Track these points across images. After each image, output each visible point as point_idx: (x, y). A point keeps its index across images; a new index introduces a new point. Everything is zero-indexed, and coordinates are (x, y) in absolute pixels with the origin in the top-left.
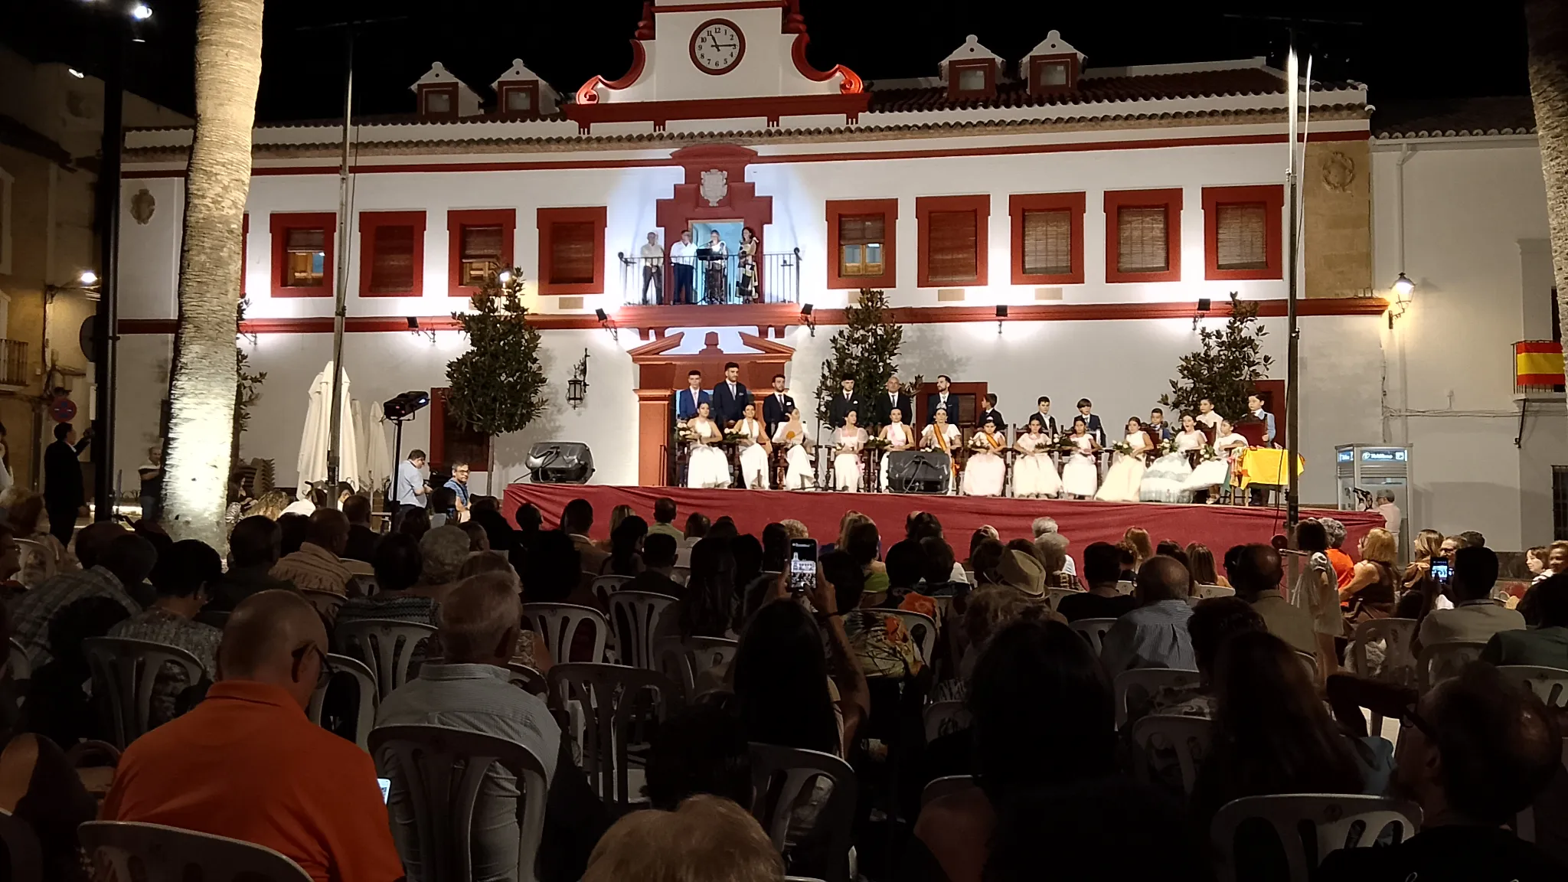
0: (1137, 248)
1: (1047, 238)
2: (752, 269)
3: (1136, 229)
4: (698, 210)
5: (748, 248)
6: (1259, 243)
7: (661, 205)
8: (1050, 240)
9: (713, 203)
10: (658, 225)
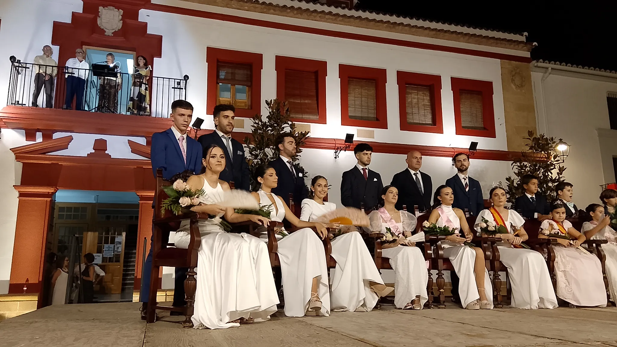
0: (415, 110)
1: (361, 97)
2: (146, 89)
3: (414, 98)
4: (95, 36)
5: (143, 72)
6: (480, 115)
7: (57, 27)
8: (363, 99)
9: (109, 32)
10: (53, 43)
